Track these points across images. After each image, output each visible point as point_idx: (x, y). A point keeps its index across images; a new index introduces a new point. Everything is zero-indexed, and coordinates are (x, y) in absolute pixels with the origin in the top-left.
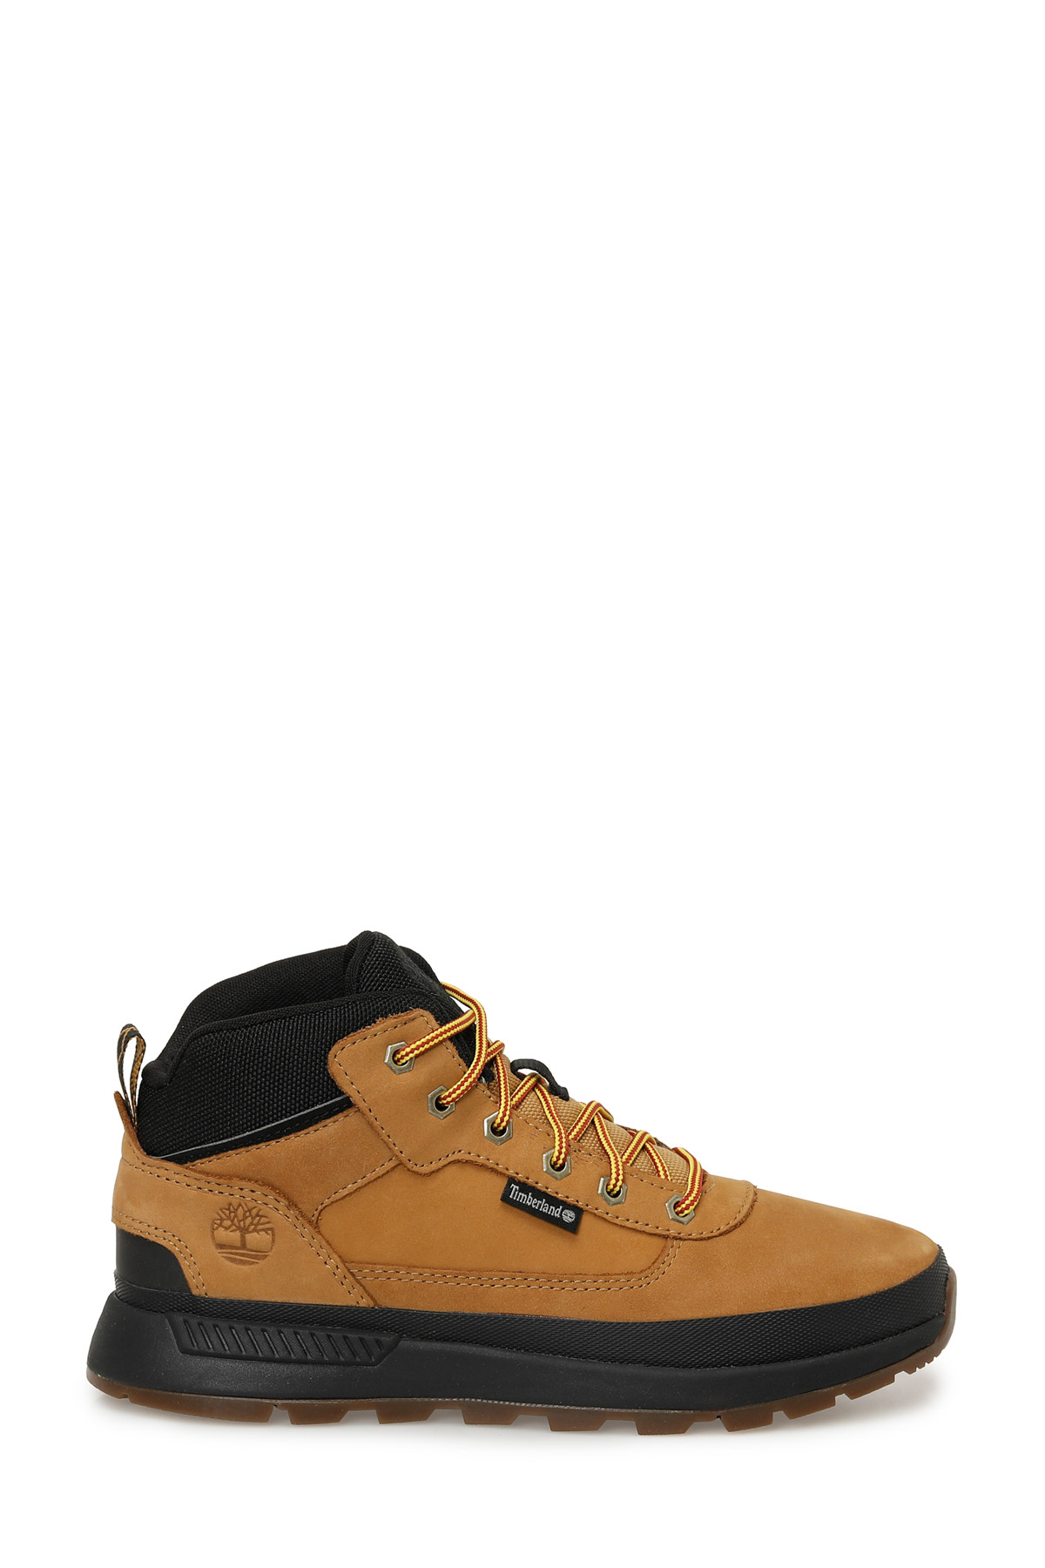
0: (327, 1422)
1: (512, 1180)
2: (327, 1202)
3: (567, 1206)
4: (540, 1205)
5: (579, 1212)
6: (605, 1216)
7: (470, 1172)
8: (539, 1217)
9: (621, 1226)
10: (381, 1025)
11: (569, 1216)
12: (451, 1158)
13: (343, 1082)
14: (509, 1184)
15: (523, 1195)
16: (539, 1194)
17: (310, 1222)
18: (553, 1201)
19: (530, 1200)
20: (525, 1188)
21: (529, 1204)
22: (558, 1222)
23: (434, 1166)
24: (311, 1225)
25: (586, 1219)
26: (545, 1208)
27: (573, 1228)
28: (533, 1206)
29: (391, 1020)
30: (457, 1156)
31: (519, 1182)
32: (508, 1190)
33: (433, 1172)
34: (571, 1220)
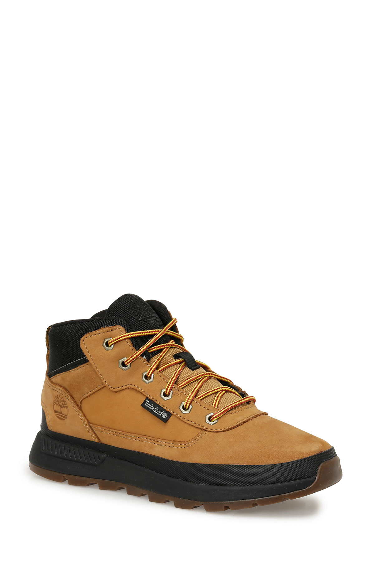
0: (81, 486)
1: (147, 398)
2: (82, 398)
3: (166, 411)
4: (155, 410)
5: (170, 414)
6: (180, 418)
7: (133, 393)
8: (153, 414)
9: (185, 422)
10: (102, 330)
11: (165, 416)
12: (127, 386)
13: (85, 351)
14: (145, 400)
15: (150, 405)
16: (156, 405)
17: (78, 406)
18: (161, 409)
19: (152, 407)
20: (151, 402)
21: (151, 409)
22: (160, 417)
23: (119, 389)
24: (78, 407)
25: (172, 418)
26: (157, 411)
27: (165, 421)
28: (152, 410)
29: (106, 329)
30: (130, 386)
31: (150, 399)
32: (145, 402)
33: (118, 391)
34: (165, 417)
